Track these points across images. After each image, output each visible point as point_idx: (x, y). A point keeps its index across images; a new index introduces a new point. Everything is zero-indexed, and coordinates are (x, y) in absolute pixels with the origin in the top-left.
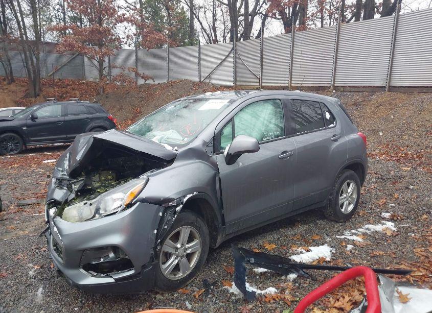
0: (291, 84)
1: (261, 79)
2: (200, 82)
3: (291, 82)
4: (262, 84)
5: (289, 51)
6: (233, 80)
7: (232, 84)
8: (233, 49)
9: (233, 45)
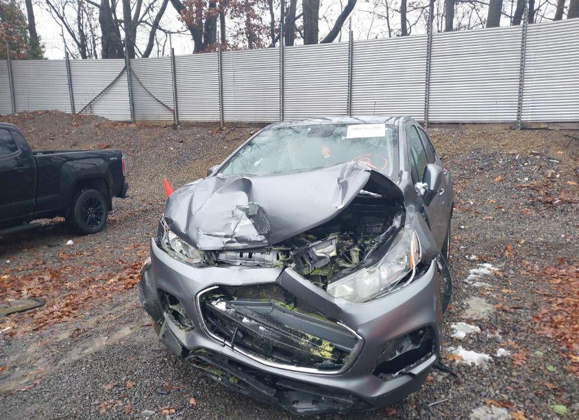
0: (223, 119)
1: (176, 112)
2: (74, 114)
3: (223, 117)
4: (178, 119)
5: (216, 75)
6: (129, 113)
7: (129, 119)
8: (125, 68)
9: (126, 62)
